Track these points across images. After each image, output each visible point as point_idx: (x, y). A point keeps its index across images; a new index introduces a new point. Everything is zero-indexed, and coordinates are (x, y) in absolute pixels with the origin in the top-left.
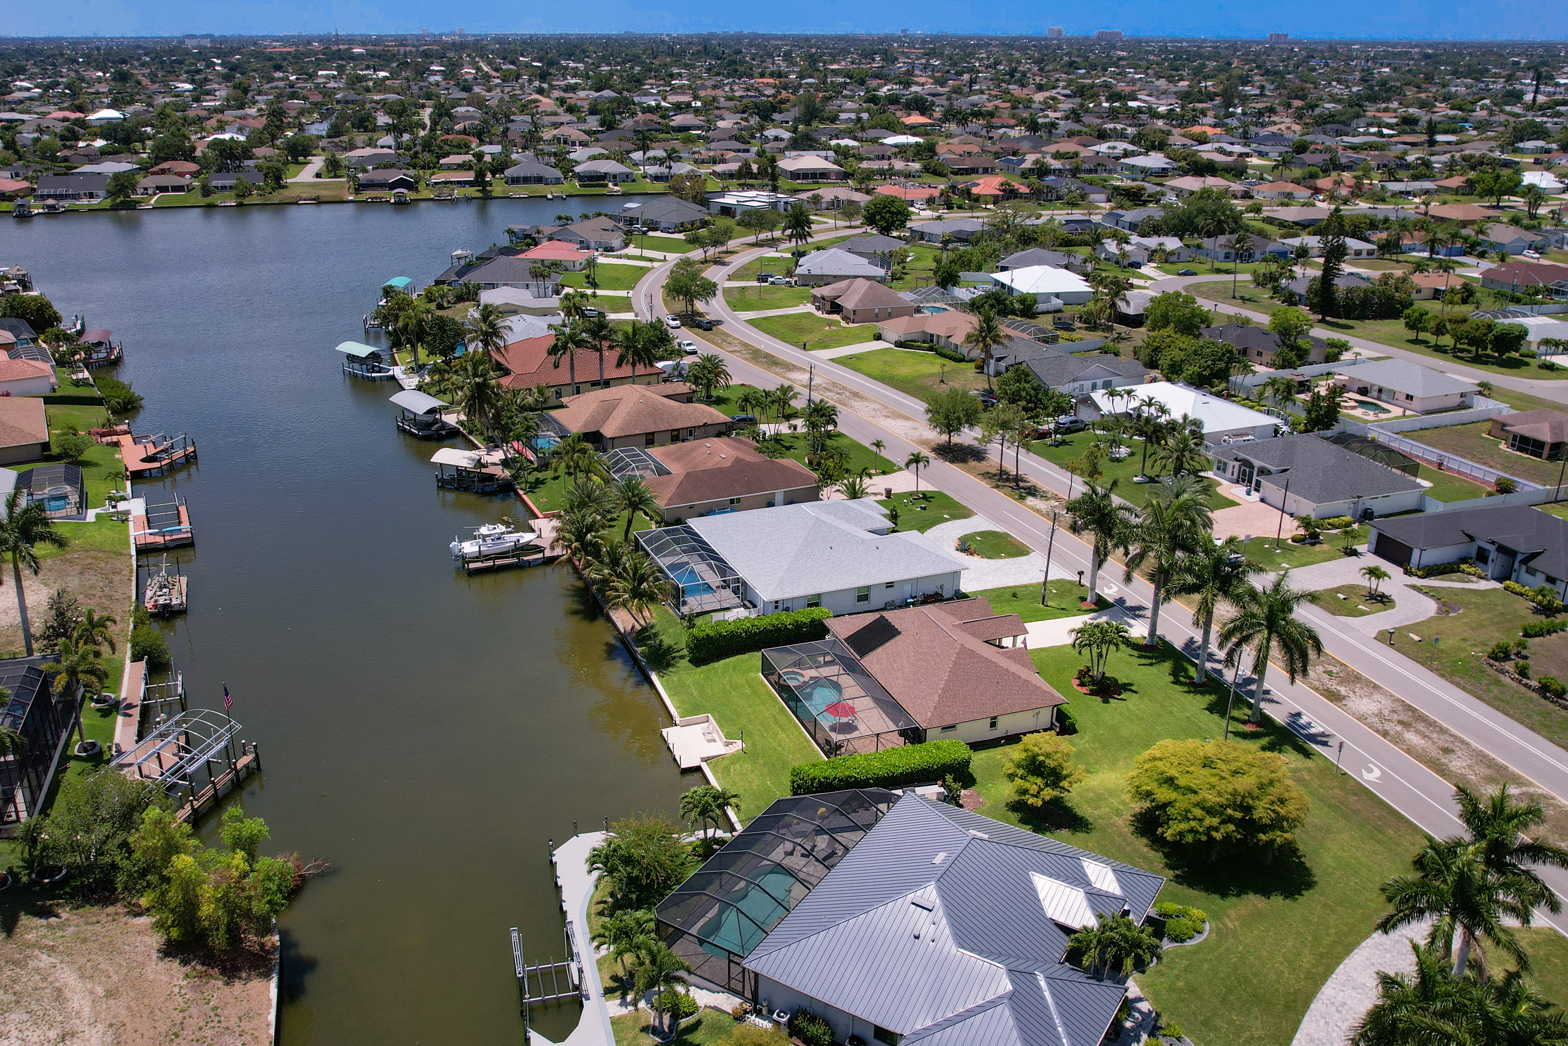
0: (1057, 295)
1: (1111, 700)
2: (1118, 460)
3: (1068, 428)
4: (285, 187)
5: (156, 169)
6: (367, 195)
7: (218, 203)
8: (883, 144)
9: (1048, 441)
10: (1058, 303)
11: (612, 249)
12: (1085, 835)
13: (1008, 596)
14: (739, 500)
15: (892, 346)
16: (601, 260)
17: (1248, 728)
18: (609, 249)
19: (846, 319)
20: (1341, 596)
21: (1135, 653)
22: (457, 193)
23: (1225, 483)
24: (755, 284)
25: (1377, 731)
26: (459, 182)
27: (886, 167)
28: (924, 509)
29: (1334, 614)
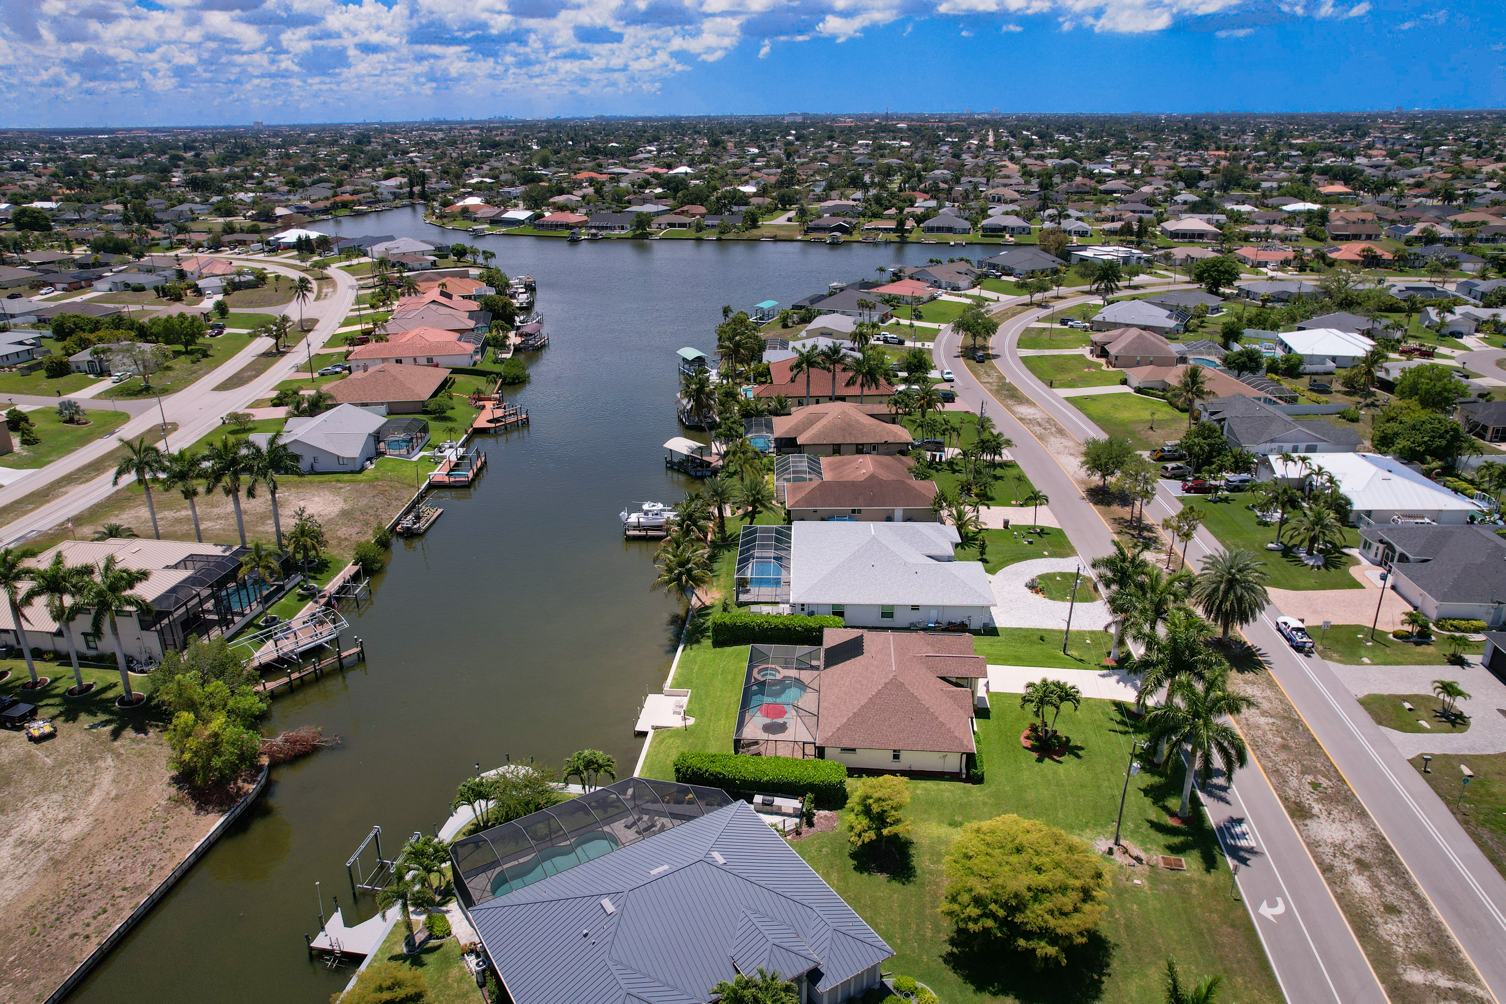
0: (1334, 359)
1: (1047, 760)
2: (1266, 524)
3: (1237, 487)
4: (759, 227)
5: (678, 211)
6: (813, 236)
7: (705, 237)
8: (1281, 210)
9: (1210, 496)
10: (1331, 365)
11: (958, 289)
12: (901, 885)
13: (1035, 638)
14: (860, 511)
15: (1131, 391)
16: (945, 297)
17: (1171, 822)
18: (956, 288)
19: (1109, 363)
20: (1407, 705)
21: (1119, 717)
22: (881, 236)
23: (1365, 562)
24: (1057, 326)
25: (1320, 864)
26: (886, 229)
27: (1263, 231)
28: (1031, 543)
29: (1380, 723)
